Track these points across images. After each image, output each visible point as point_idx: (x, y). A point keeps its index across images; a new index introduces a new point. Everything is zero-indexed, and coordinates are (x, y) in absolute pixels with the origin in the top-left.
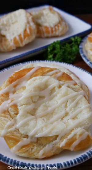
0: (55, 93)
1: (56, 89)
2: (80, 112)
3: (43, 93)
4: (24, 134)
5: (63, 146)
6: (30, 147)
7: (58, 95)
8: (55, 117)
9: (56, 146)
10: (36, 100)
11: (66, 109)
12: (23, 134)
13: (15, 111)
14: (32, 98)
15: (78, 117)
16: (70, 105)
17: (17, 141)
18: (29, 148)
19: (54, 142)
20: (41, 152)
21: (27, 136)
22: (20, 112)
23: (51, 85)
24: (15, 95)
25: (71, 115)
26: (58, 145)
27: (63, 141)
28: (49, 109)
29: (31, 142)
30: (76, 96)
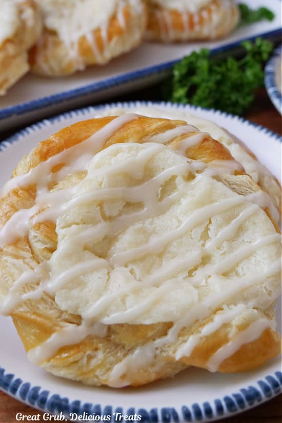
0: (175, 194)
1: (180, 182)
2: (248, 256)
3: (137, 192)
4: (70, 312)
5: (183, 358)
6: (85, 352)
7: (184, 202)
8: (169, 265)
9: (164, 354)
10: (115, 213)
11: (203, 245)
12: (66, 312)
13: (46, 240)
14: (101, 204)
15: (239, 269)
16: (218, 233)
17: (46, 331)
18: (81, 354)
19: (159, 342)
20: (118, 370)
21: (76, 319)
22: (62, 246)
23: (163, 169)
24: (54, 193)
25: (219, 262)
26: (171, 353)
27: (185, 341)
28: (154, 242)
29: (90, 338)
30: (239, 206)
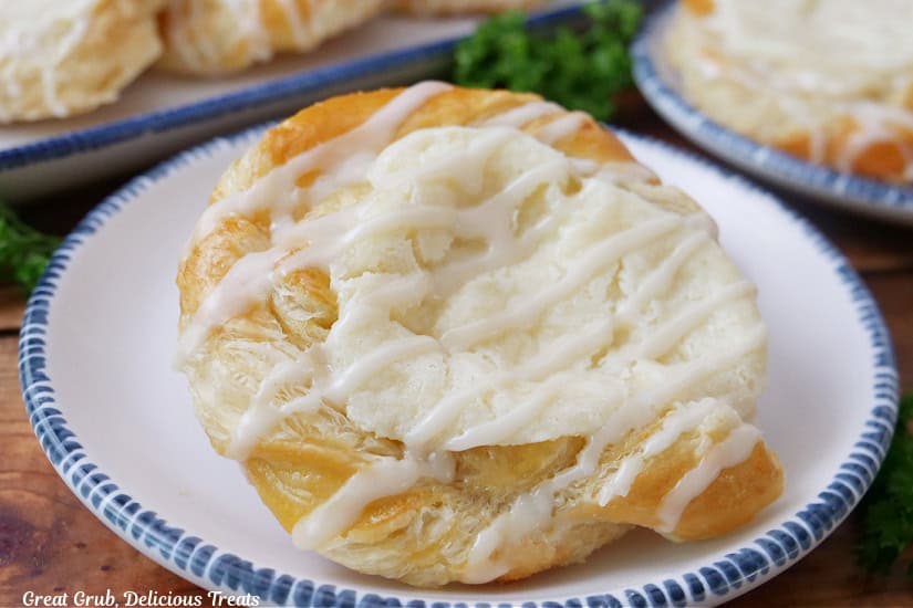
0: (543, 224)
1: (554, 197)
2: (701, 323)
3: (475, 219)
4: (380, 433)
5: (617, 502)
6: (418, 510)
7: (567, 233)
8: (553, 349)
9: (572, 504)
10: (438, 255)
11: (613, 309)
12: (373, 434)
13: (314, 302)
14: (412, 235)
15: (687, 348)
16: (639, 285)
17: (336, 473)
18: (408, 516)
19: (561, 480)
20: (484, 541)
21: (396, 446)
22: (349, 314)
23: (520, 172)
25: (646, 337)
26: (587, 497)
27: (614, 470)
28: (519, 308)
29: (424, 483)
30: (673, 233)
